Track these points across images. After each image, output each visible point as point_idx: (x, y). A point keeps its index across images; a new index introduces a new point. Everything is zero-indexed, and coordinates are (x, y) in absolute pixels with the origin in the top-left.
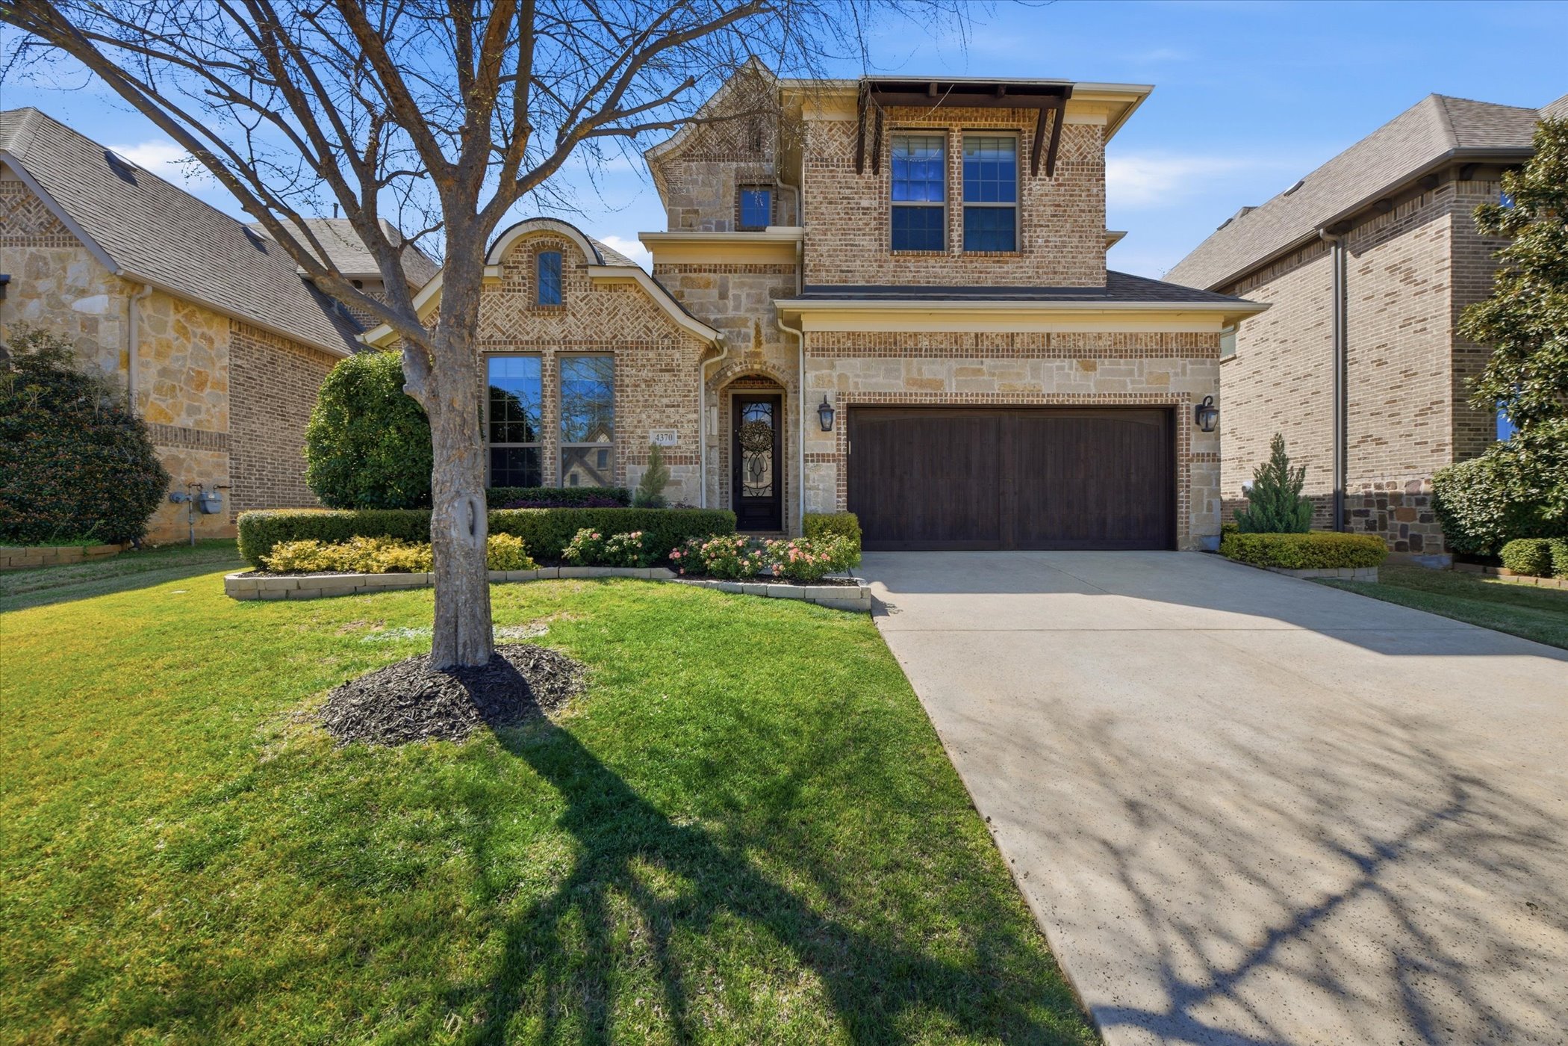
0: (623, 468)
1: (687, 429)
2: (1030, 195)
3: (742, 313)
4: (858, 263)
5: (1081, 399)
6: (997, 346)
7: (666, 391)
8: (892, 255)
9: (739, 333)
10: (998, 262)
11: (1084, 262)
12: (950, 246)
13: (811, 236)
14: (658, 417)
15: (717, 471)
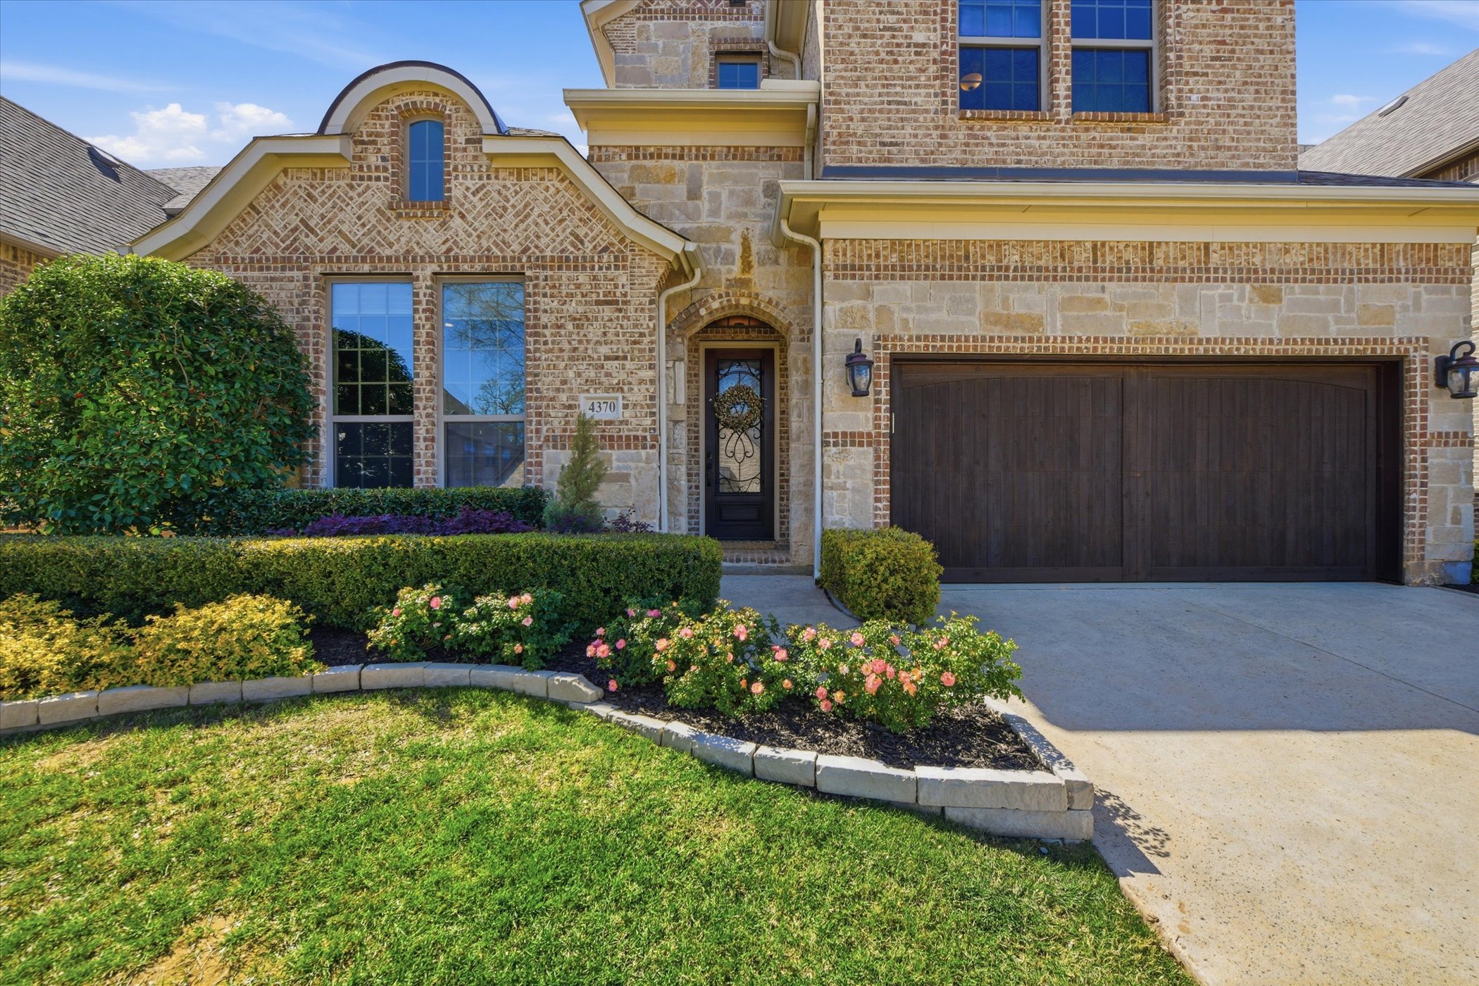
0: (538, 455)
1: (638, 395)
2: (1178, 25)
3: (722, 221)
4: (909, 130)
5: (1259, 347)
6: (1127, 262)
7: (605, 334)
8: (962, 118)
9: (718, 250)
10: (1129, 130)
11: (1263, 132)
12: (1052, 106)
13: (834, 89)
14: (592, 374)
15: (684, 458)
